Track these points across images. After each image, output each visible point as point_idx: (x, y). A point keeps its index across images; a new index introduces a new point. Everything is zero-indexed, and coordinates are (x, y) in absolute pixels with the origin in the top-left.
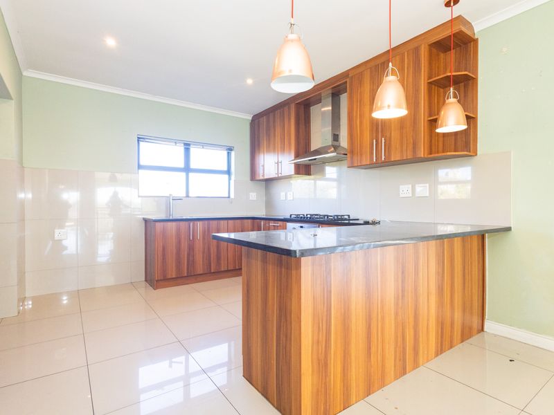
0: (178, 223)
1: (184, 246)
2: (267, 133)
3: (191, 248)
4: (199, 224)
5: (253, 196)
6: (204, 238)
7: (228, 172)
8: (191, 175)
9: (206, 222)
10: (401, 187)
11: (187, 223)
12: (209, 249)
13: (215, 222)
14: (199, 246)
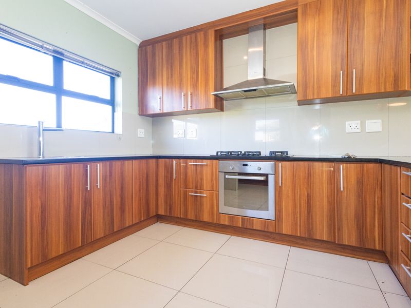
0: (68, 165)
1: (78, 201)
2: (167, 61)
3: (87, 203)
4: (99, 166)
5: (141, 132)
6: (105, 187)
7: (112, 102)
8: (64, 99)
9: (108, 163)
10: (347, 123)
11: (82, 165)
12: (111, 202)
13: (118, 163)
14: (98, 198)
